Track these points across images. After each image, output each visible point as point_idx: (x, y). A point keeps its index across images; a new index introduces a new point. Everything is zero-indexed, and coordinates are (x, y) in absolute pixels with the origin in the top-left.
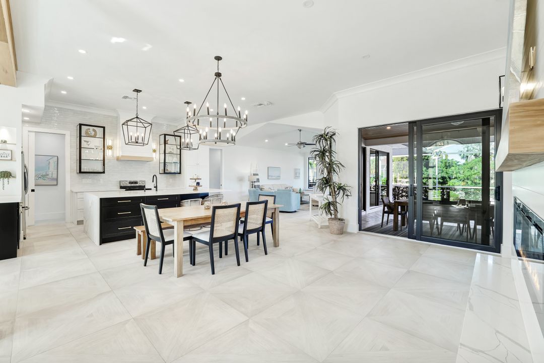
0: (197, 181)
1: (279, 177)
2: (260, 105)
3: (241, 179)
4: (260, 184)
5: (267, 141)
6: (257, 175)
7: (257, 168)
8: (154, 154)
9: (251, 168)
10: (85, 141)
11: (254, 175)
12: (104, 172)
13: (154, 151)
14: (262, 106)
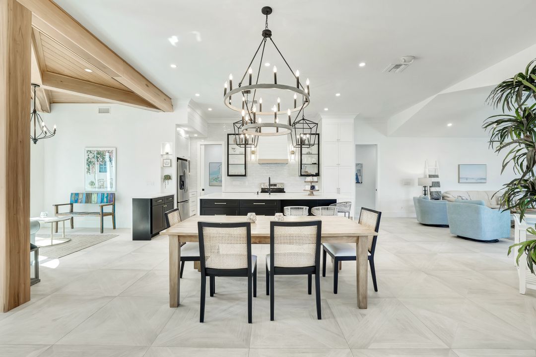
0: (313, 184)
1: (485, 179)
2: (398, 66)
3: (407, 183)
4: (442, 190)
5: (450, 125)
6: (437, 176)
7: (436, 166)
8: (293, 155)
9: (425, 168)
10: (233, 148)
11: (430, 176)
12: (245, 175)
13: (293, 153)
14: (401, 67)
